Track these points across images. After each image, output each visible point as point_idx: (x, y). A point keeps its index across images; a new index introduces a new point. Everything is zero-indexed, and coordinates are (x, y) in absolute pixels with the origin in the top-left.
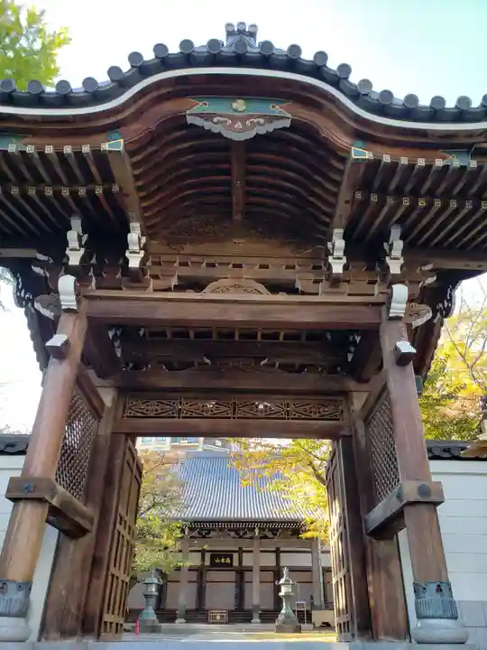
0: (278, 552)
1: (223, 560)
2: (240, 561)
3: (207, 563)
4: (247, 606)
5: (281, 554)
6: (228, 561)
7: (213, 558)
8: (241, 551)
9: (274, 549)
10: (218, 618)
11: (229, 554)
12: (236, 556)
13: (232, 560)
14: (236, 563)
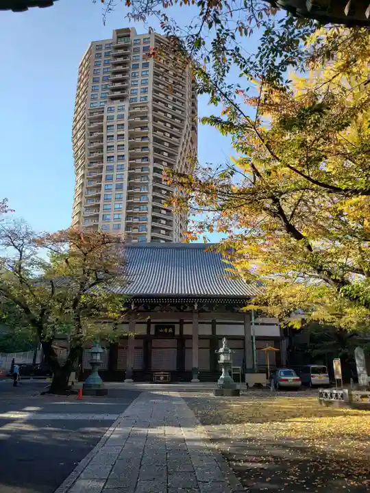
0: (214, 324)
1: (166, 330)
2: (181, 331)
3: (152, 332)
4: (187, 368)
5: (217, 326)
6: (170, 330)
7: (157, 329)
8: (181, 323)
9: (211, 321)
10: (162, 378)
11: (171, 325)
12: (177, 327)
13: (174, 330)
14: (177, 333)
